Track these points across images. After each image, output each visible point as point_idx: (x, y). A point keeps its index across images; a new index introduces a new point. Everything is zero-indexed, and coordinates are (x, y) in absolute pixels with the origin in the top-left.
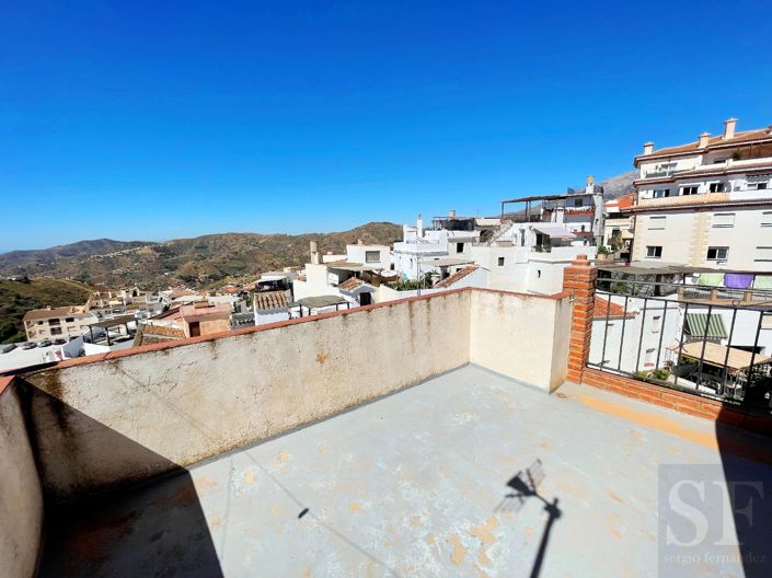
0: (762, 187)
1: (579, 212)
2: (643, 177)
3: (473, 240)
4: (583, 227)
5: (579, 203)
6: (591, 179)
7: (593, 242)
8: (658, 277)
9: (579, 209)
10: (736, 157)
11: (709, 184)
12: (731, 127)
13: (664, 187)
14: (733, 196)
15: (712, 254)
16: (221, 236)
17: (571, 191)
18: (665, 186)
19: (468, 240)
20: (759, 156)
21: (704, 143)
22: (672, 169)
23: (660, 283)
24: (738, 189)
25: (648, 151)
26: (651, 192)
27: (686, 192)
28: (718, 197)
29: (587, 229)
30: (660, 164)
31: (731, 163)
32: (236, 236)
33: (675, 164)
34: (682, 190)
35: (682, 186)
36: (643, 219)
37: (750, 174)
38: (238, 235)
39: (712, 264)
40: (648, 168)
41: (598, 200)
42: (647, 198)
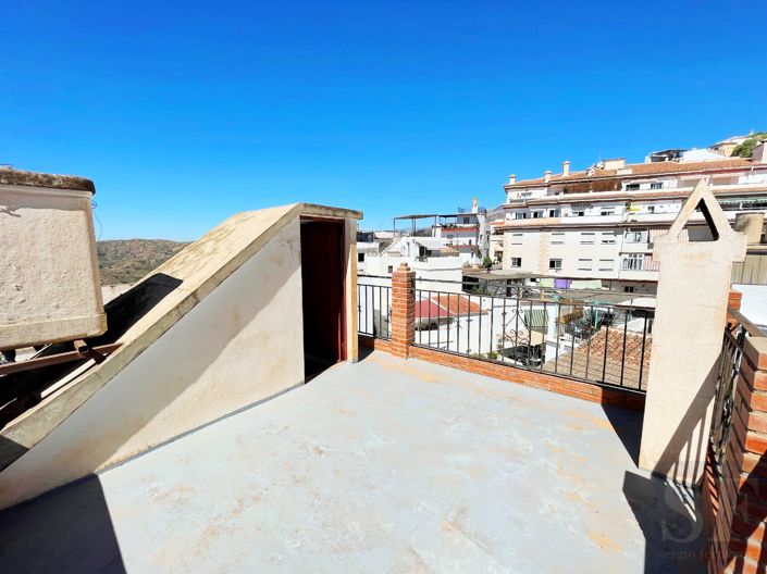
0: (581, 214)
1: (466, 229)
2: (508, 202)
3: (372, 251)
4: (470, 242)
5: (466, 221)
6: (475, 202)
7: (479, 254)
8: (509, 281)
9: (466, 226)
10: (566, 191)
11: (549, 210)
12: (566, 167)
13: (522, 211)
14: (563, 220)
15: (552, 264)
16: (123, 242)
17: (462, 210)
18: (523, 209)
19: (369, 250)
20: (579, 191)
21: (548, 179)
22: (528, 197)
23: (510, 287)
24: (566, 215)
25: (512, 182)
26: (514, 214)
27: (536, 216)
28: (554, 220)
29: (473, 243)
30: (520, 193)
31: (562, 196)
32: (144, 243)
33: (530, 194)
34: (532, 215)
35: (533, 210)
36: (508, 236)
37: (574, 204)
38: (146, 241)
39: (552, 272)
40: (513, 195)
41: (481, 219)
42: (510, 219)
